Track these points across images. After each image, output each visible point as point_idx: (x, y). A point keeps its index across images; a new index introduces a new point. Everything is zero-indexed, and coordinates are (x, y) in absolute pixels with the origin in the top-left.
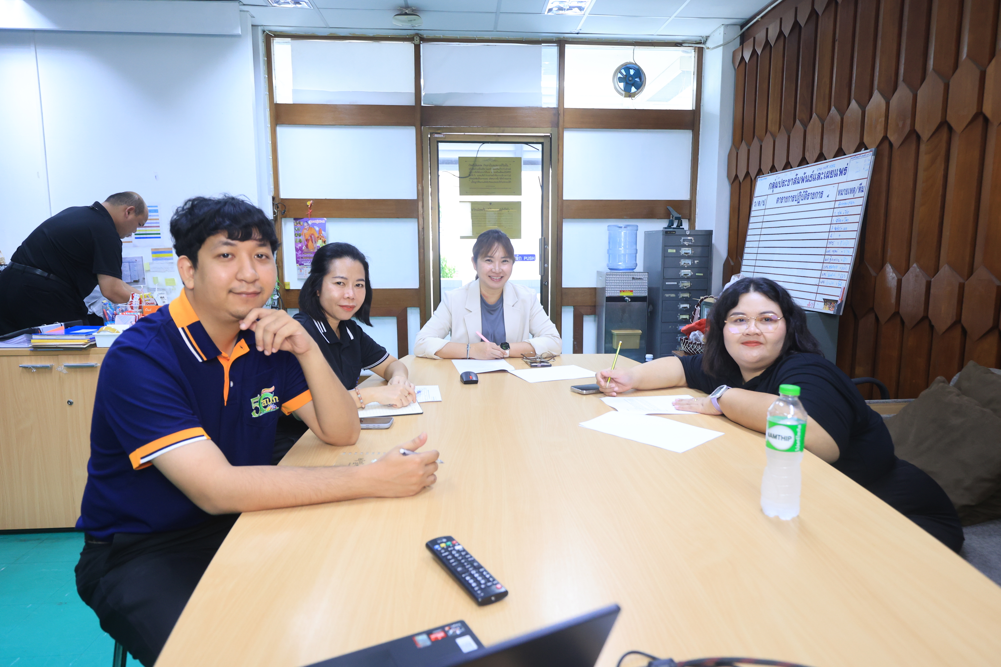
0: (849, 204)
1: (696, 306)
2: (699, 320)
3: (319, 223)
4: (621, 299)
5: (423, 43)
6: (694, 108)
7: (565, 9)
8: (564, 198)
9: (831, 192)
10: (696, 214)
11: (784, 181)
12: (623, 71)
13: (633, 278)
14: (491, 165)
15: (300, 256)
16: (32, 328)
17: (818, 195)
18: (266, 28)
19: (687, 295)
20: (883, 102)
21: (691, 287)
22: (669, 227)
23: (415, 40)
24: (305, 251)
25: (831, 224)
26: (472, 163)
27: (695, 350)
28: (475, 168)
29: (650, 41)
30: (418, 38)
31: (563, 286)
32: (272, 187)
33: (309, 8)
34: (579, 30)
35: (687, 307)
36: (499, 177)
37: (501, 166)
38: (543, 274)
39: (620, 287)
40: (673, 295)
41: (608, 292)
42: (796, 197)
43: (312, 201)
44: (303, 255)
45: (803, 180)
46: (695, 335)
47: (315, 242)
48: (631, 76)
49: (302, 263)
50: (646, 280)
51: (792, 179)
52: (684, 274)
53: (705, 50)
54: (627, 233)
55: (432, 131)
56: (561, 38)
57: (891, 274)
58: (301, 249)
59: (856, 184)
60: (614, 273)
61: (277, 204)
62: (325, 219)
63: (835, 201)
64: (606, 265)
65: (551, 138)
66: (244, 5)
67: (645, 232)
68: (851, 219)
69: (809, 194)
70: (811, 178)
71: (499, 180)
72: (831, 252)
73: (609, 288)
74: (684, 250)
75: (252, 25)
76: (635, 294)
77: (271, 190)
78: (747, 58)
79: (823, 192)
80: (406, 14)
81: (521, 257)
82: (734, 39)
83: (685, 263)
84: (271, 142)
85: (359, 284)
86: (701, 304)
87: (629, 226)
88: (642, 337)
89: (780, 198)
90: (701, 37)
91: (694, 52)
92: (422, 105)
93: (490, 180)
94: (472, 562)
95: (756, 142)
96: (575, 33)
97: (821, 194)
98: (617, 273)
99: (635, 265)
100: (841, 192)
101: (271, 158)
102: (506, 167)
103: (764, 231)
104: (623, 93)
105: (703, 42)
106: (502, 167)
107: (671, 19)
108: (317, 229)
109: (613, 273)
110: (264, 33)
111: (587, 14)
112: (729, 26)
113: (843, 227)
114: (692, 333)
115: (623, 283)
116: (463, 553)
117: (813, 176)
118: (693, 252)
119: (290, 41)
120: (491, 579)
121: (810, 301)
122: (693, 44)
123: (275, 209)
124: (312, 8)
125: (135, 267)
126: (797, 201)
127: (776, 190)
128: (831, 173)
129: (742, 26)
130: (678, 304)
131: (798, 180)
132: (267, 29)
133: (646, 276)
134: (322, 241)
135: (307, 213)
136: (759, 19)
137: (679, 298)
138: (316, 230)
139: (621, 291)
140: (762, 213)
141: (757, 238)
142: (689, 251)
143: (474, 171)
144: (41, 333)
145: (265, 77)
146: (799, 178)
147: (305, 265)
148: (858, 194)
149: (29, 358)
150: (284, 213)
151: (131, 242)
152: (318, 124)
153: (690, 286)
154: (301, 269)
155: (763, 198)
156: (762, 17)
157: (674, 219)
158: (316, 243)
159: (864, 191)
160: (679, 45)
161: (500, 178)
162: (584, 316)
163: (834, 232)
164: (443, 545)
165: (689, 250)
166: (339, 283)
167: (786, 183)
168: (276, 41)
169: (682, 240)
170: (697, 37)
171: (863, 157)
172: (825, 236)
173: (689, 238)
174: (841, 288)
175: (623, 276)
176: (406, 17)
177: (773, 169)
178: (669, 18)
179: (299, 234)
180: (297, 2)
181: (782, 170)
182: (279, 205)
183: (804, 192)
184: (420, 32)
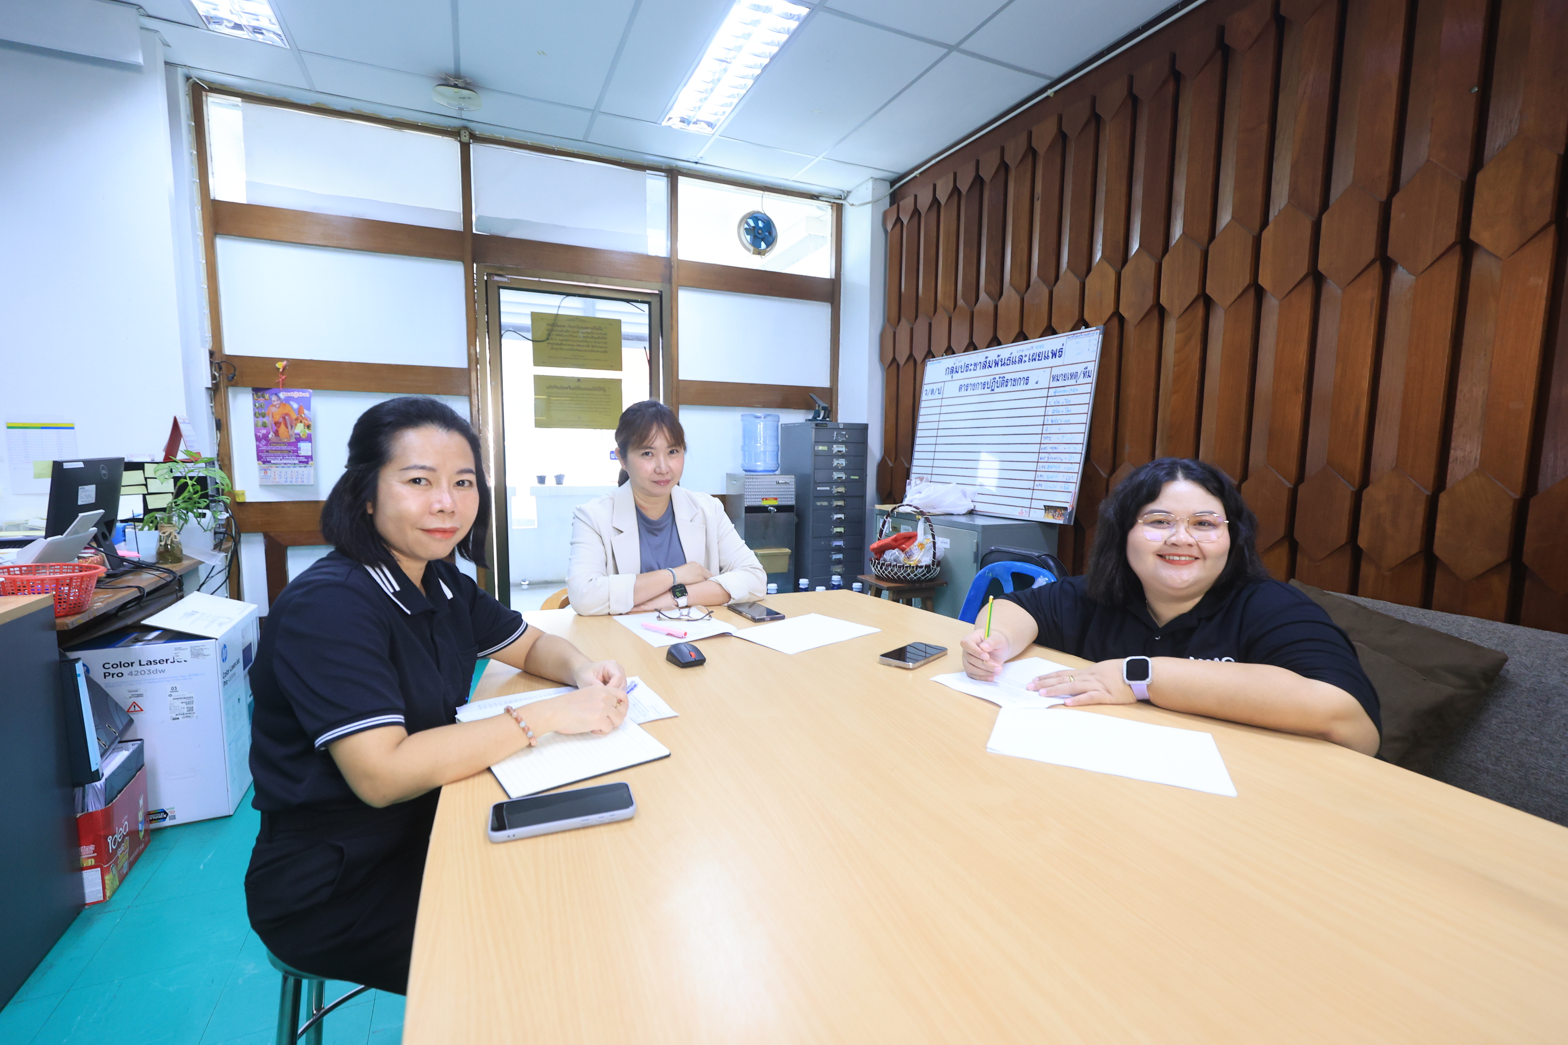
0: (1070, 391)
3: (298, 397)
4: (763, 509)
5: (473, 142)
6: (833, 277)
7: (690, 122)
8: (680, 378)
9: (1040, 378)
10: (839, 404)
11: (968, 365)
12: (750, 222)
13: (778, 483)
14: (578, 327)
15: (264, 448)
18: (194, 74)
19: (841, 503)
20: (1110, 272)
21: (845, 493)
22: (816, 418)
23: (462, 137)
24: (272, 441)
25: (1045, 415)
26: (551, 322)
28: (555, 328)
29: (782, 188)
30: (467, 133)
32: (208, 335)
33: (282, 45)
34: (699, 159)
35: (841, 518)
36: (590, 344)
37: (593, 329)
39: (762, 493)
40: (825, 503)
41: (748, 500)
42: (988, 384)
43: (285, 362)
44: (269, 448)
45: (997, 364)
46: (893, 554)
47: (292, 427)
48: (760, 228)
49: (268, 460)
50: (793, 485)
51: (980, 362)
52: (838, 477)
53: (845, 207)
55: (490, 272)
56: (673, 167)
58: (265, 437)
59: (1079, 369)
60: (752, 475)
61: (218, 363)
62: (311, 391)
63: (1049, 388)
64: (739, 465)
65: (661, 297)
66: (149, 16)
67: (781, 425)
68: (1075, 409)
69: (1007, 380)
70: (1009, 361)
71: (590, 348)
72: (1049, 448)
73: (749, 495)
74: (837, 447)
75: (166, 63)
76: (780, 503)
77: (207, 339)
78: (905, 219)
79: (1028, 378)
80: (456, 86)
82: (885, 197)
83: (838, 464)
84: (204, 261)
85: (463, 482)
88: (791, 556)
89: (964, 385)
90: (842, 191)
91: (831, 210)
92: (474, 231)
93: (578, 348)
95: (921, 321)
96: (693, 162)
98: (755, 476)
100: (1056, 378)
101: (206, 287)
102: (599, 331)
103: (943, 425)
104: (751, 248)
105: (843, 197)
106: (595, 331)
107: (817, 159)
108: (295, 406)
109: (750, 476)
110: (189, 80)
111: (716, 136)
112: (878, 180)
113: (1063, 419)
114: (886, 552)
115: (765, 490)
117: (1011, 359)
118: (847, 450)
119: (240, 104)
121: (1023, 508)
122: (831, 199)
123: (215, 371)
124: (288, 47)
126: (991, 389)
127: (956, 376)
128: (1039, 355)
129: (893, 183)
130: (832, 515)
131: (989, 363)
132: (197, 74)
133: (793, 479)
134: (304, 426)
135: (277, 381)
136: (917, 174)
137: (833, 506)
138: (292, 408)
139: (763, 499)
140: (937, 403)
141: (932, 433)
142: (843, 449)
143: (554, 333)
145: (191, 153)
146: (990, 361)
147: (274, 463)
148: (1081, 380)
150: (233, 378)
152: (295, 241)
154: (265, 470)
155: (938, 386)
156: (921, 173)
157: (819, 410)
158: (293, 429)
159: (1092, 377)
160: (815, 198)
161: (592, 346)
163: (1050, 426)
165: (842, 447)
166: (416, 481)
167: (971, 367)
168: (212, 99)
169: (834, 435)
170: (836, 192)
171: (1085, 336)
172: (1038, 429)
173: (843, 433)
174: (1068, 492)
175: (763, 479)
176: (456, 90)
177: (950, 351)
178: (815, 157)
179: (262, 413)
180: (257, 30)
181: (964, 352)
182: (223, 366)
183: (1000, 378)
184: (470, 125)
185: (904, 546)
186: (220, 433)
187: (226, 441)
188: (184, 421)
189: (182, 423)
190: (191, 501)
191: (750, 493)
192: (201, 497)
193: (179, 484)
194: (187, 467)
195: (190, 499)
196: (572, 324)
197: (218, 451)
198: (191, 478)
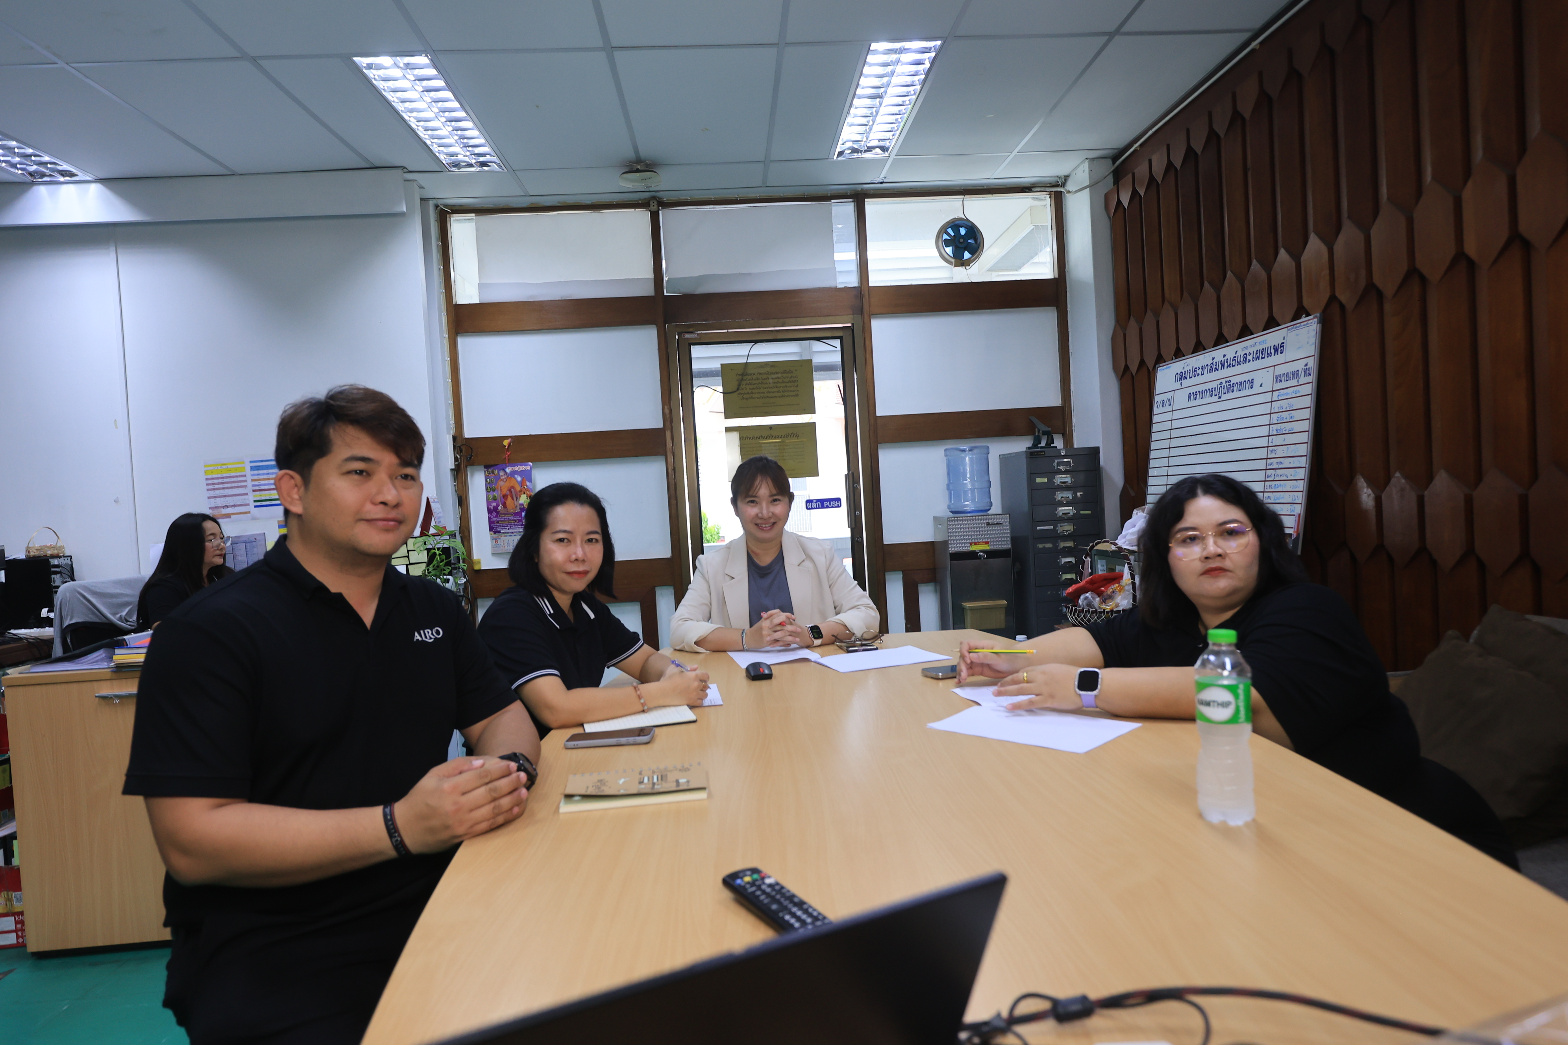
0: (1293, 394)
1: (1084, 556)
2: (1090, 576)
3: (521, 471)
4: (973, 555)
5: (662, 208)
6: (1057, 276)
7: (861, 152)
8: (878, 414)
9: (1265, 379)
10: (1073, 425)
11: (1196, 368)
12: (950, 231)
13: (988, 524)
14: (768, 373)
15: (495, 519)
16: (115, 638)
17: (1247, 385)
18: (440, 202)
19: (1070, 544)
20: (1324, 249)
22: (1035, 445)
23: (652, 206)
24: (501, 512)
25: (1270, 425)
26: (740, 372)
27: (1089, 620)
28: (745, 378)
29: (985, 187)
30: (656, 202)
31: (885, 543)
32: (452, 422)
33: (501, 170)
34: (883, 179)
35: (1071, 562)
36: (781, 389)
37: (783, 373)
38: (853, 526)
39: (970, 537)
40: (1049, 546)
41: (953, 546)
42: (1215, 390)
43: (510, 439)
44: (499, 519)
45: (1223, 365)
46: (1086, 598)
47: (517, 498)
48: (962, 237)
49: (498, 530)
50: (1007, 526)
51: (1207, 365)
52: (1063, 514)
53: (1064, 196)
54: (974, 459)
55: (680, 330)
56: (858, 191)
57: (1365, 490)
58: (496, 508)
59: (1299, 366)
60: (959, 517)
61: (459, 446)
62: (531, 463)
63: (1273, 391)
64: (946, 507)
65: (853, 330)
66: (410, 172)
67: (1000, 456)
68: (1298, 415)
69: (1234, 384)
70: (1234, 361)
71: (781, 394)
72: (1275, 464)
73: (954, 540)
74: (1060, 478)
75: (421, 199)
76: (992, 547)
77: (451, 426)
78: (1125, 202)
79: (1253, 380)
80: (638, 171)
81: (820, 504)
82: (1105, 178)
83: (1062, 497)
84: (449, 359)
85: (592, 539)
86: (1091, 554)
87: (976, 447)
88: (1008, 609)
89: (1193, 393)
90: (1058, 177)
91: (1049, 199)
92: (665, 294)
93: (769, 395)
94: (791, 898)
95: (1149, 318)
96: (878, 183)
97: (1252, 382)
98: (964, 518)
99: (989, 504)
100: (1279, 378)
101: (450, 381)
102: (790, 375)
103: (1174, 443)
104: (953, 260)
105: (1060, 184)
106: (785, 375)
107: (1012, 155)
108: (519, 477)
109: (957, 518)
110: (436, 209)
111: (893, 156)
112: (1095, 160)
113: (1288, 426)
114: (1082, 597)
115: (974, 532)
116: (777, 888)
117: (1236, 359)
118: (1073, 480)
119: (474, 218)
120: (820, 917)
122: (1047, 188)
123: (457, 453)
124: (506, 170)
125: (255, 549)
126: (1218, 396)
127: (1186, 383)
128: (1262, 352)
129: (1114, 159)
130: (1059, 558)
131: (1216, 365)
132: (442, 203)
133: (1007, 519)
135: (504, 457)
136: (1136, 147)
137: (1059, 548)
138: (517, 481)
139: (971, 544)
140: (1168, 416)
141: (1165, 453)
142: (1067, 479)
143: (744, 382)
144: (127, 645)
145: (440, 269)
146: (1216, 362)
147: (503, 533)
148: (1303, 379)
149: (109, 683)
150: (470, 458)
151: (249, 512)
152: (516, 329)
153: (1073, 530)
154: (496, 539)
155: (1169, 395)
156: (1141, 145)
157: (1041, 435)
158: (518, 500)
159: (1312, 375)
160: (1027, 191)
161: (782, 391)
162: (919, 585)
163: (1275, 436)
164: (747, 879)
165: (1067, 477)
166: (561, 540)
167: (1199, 372)
168: (454, 219)
169: (1055, 464)
170: (1051, 178)
171: (1304, 326)
172: (1263, 442)
173: (1065, 460)
174: (1294, 515)
175: (973, 521)
176: (638, 174)
177: (1179, 354)
178: (1010, 154)
179: (492, 488)
180: (483, 164)
181: (1192, 354)
182: (463, 448)
183: (1226, 382)
184: (658, 194)
185: (1103, 589)
186: (461, 508)
187: (466, 515)
188: (434, 500)
189: (432, 502)
190: (439, 569)
191: (954, 538)
192: (446, 565)
193: (430, 554)
194: (436, 540)
195: (438, 566)
196: (762, 371)
197: (460, 524)
198: (438, 549)
